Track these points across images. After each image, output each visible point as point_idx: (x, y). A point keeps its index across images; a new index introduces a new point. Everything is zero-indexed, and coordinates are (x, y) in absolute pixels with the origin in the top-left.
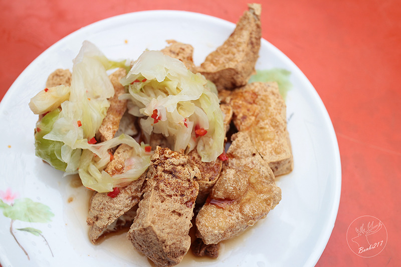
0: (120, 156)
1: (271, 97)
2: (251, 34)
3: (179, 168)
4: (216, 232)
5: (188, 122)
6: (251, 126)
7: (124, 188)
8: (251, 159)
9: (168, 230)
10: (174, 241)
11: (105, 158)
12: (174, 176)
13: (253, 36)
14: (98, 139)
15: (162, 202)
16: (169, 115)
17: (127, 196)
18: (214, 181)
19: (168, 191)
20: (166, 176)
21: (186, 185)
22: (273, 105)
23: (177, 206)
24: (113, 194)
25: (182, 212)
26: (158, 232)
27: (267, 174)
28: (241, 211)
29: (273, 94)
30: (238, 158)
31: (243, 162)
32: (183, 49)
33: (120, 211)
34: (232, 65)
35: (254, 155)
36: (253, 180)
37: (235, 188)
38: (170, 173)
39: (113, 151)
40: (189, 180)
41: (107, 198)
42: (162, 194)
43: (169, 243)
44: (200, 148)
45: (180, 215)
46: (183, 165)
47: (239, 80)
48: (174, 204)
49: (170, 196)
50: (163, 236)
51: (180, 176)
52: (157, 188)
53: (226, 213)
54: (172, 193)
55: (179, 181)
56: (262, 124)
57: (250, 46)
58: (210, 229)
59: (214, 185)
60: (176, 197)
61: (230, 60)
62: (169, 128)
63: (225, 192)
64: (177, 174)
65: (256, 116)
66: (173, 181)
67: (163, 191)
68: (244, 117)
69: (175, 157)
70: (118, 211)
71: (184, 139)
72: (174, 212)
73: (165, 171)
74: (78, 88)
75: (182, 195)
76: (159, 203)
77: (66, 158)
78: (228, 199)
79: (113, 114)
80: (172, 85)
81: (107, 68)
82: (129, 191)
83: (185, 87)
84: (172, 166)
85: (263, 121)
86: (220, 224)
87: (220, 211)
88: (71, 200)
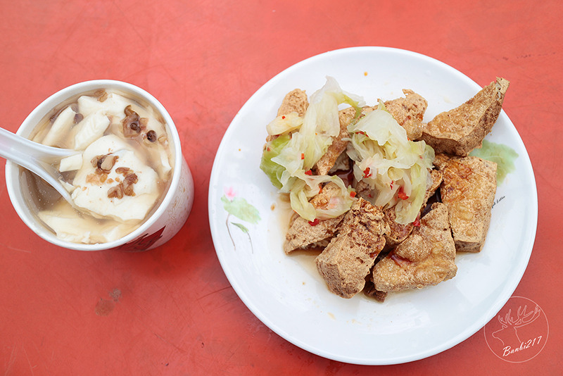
0: (328, 192)
1: (485, 179)
2: (488, 110)
3: (374, 223)
4: (387, 284)
5: (394, 185)
6: (454, 199)
7: (323, 221)
8: (441, 232)
9: (349, 272)
10: (352, 281)
11: (315, 190)
12: (367, 229)
13: (490, 112)
14: (314, 171)
15: (351, 247)
16: (379, 177)
17: (324, 228)
18: (400, 240)
19: (359, 240)
20: (361, 227)
21: (375, 239)
22: (483, 186)
23: (362, 254)
24: (314, 223)
25: (364, 260)
26: (341, 271)
27: (450, 250)
28: (415, 274)
29: (488, 176)
30: (430, 227)
31: (433, 232)
32: (416, 106)
33: (315, 238)
34: (456, 137)
35: (445, 230)
36: (436, 251)
37: (416, 253)
38: (365, 225)
39: (323, 185)
40: (379, 236)
41: (307, 225)
42: (353, 241)
43: (347, 281)
44: (398, 209)
45: (362, 262)
46: (377, 221)
47: (459, 151)
48: (360, 252)
49: (359, 245)
50: (345, 275)
51: (373, 230)
52: (350, 235)
53: (402, 271)
54: (361, 243)
55: (370, 234)
56: (465, 201)
57: (483, 122)
58: (383, 280)
59: (398, 244)
60: (363, 247)
61: (458, 131)
62: (377, 184)
63: (406, 253)
64: (370, 228)
65: (462, 192)
66: (366, 232)
67: (354, 238)
68: (451, 189)
69: (372, 213)
70: (313, 238)
71: (386, 197)
72: (358, 258)
73: (360, 222)
74: (310, 122)
75: (369, 247)
76: (349, 247)
77: (284, 181)
78: (407, 260)
79: (332, 151)
80: (391, 150)
81: (339, 102)
82: (326, 225)
83: (402, 155)
84: (368, 220)
85: (468, 199)
86: (393, 279)
87: (397, 267)
88: (273, 208)
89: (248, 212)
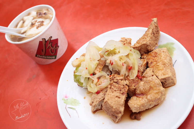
0: (101, 80)
1: (163, 53)
2: (153, 30)
3: (120, 81)
4: (136, 106)
5: (124, 64)
6: (154, 66)
9: (114, 103)
10: (116, 107)
11: (96, 80)
12: (118, 84)
13: (154, 30)
15: (112, 93)
17: (103, 94)
18: (136, 87)
19: (115, 89)
20: (114, 84)
21: (122, 87)
22: (163, 56)
23: (118, 94)
24: (98, 93)
25: (120, 97)
26: (110, 103)
27: (158, 83)
28: (147, 98)
30: (146, 78)
31: (148, 79)
32: (126, 40)
33: (100, 99)
34: (145, 43)
35: (153, 76)
36: (152, 86)
37: (144, 89)
38: (116, 82)
39: (99, 78)
40: (124, 85)
41: (96, 95)
42: (113, 90)
43: (114, 107)
44: (130, 75)
45: (119, 98)
46: (122, 80)
47: (149, 48)
48: (117, 94)
49: (116, 91)
50: (112, 105)
51: (120, 83)
52: (110, 88)
53: (141, 99)
54: (116, 90)
55: (119, 85)
56: (158, 64)
57: (153, 35)
58: (133, 105)
60: (118, 91)
61: (144, 41)
62: (118, 67)
63: (140, 91)
64: (119, 83)
65: (156, 62)
66: (117, 85)
67: (113, 89)
68: (152, 63)
69: (118, 77)
70: (99, 99)
71: (123, 71)
72: (117, 97)
73: (114, 82)
74: (87, 57)
75: (120, 91)
76: (111, 93)
78: (142, 94)
79: (100, 66)
81: (99, 51)
82: (103, 92)
84: (117, 80)
86: (138, 103)
87: (138, 98)
88: (85, 98)
89: (75, 102)
